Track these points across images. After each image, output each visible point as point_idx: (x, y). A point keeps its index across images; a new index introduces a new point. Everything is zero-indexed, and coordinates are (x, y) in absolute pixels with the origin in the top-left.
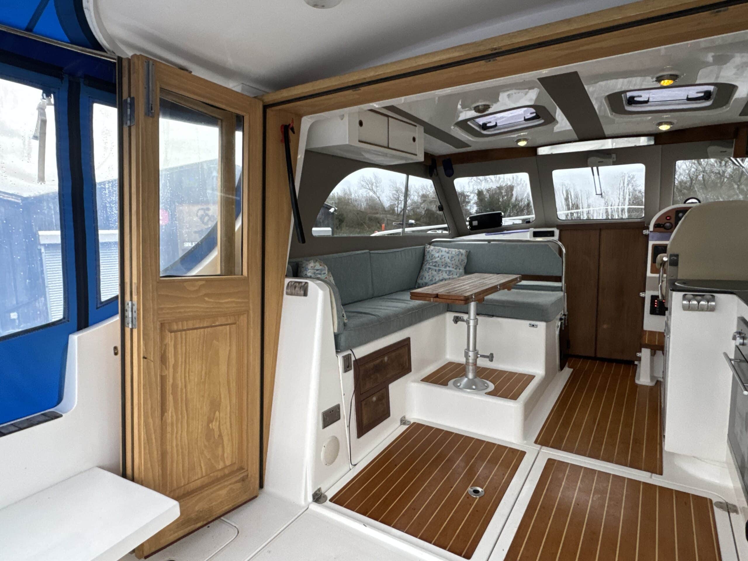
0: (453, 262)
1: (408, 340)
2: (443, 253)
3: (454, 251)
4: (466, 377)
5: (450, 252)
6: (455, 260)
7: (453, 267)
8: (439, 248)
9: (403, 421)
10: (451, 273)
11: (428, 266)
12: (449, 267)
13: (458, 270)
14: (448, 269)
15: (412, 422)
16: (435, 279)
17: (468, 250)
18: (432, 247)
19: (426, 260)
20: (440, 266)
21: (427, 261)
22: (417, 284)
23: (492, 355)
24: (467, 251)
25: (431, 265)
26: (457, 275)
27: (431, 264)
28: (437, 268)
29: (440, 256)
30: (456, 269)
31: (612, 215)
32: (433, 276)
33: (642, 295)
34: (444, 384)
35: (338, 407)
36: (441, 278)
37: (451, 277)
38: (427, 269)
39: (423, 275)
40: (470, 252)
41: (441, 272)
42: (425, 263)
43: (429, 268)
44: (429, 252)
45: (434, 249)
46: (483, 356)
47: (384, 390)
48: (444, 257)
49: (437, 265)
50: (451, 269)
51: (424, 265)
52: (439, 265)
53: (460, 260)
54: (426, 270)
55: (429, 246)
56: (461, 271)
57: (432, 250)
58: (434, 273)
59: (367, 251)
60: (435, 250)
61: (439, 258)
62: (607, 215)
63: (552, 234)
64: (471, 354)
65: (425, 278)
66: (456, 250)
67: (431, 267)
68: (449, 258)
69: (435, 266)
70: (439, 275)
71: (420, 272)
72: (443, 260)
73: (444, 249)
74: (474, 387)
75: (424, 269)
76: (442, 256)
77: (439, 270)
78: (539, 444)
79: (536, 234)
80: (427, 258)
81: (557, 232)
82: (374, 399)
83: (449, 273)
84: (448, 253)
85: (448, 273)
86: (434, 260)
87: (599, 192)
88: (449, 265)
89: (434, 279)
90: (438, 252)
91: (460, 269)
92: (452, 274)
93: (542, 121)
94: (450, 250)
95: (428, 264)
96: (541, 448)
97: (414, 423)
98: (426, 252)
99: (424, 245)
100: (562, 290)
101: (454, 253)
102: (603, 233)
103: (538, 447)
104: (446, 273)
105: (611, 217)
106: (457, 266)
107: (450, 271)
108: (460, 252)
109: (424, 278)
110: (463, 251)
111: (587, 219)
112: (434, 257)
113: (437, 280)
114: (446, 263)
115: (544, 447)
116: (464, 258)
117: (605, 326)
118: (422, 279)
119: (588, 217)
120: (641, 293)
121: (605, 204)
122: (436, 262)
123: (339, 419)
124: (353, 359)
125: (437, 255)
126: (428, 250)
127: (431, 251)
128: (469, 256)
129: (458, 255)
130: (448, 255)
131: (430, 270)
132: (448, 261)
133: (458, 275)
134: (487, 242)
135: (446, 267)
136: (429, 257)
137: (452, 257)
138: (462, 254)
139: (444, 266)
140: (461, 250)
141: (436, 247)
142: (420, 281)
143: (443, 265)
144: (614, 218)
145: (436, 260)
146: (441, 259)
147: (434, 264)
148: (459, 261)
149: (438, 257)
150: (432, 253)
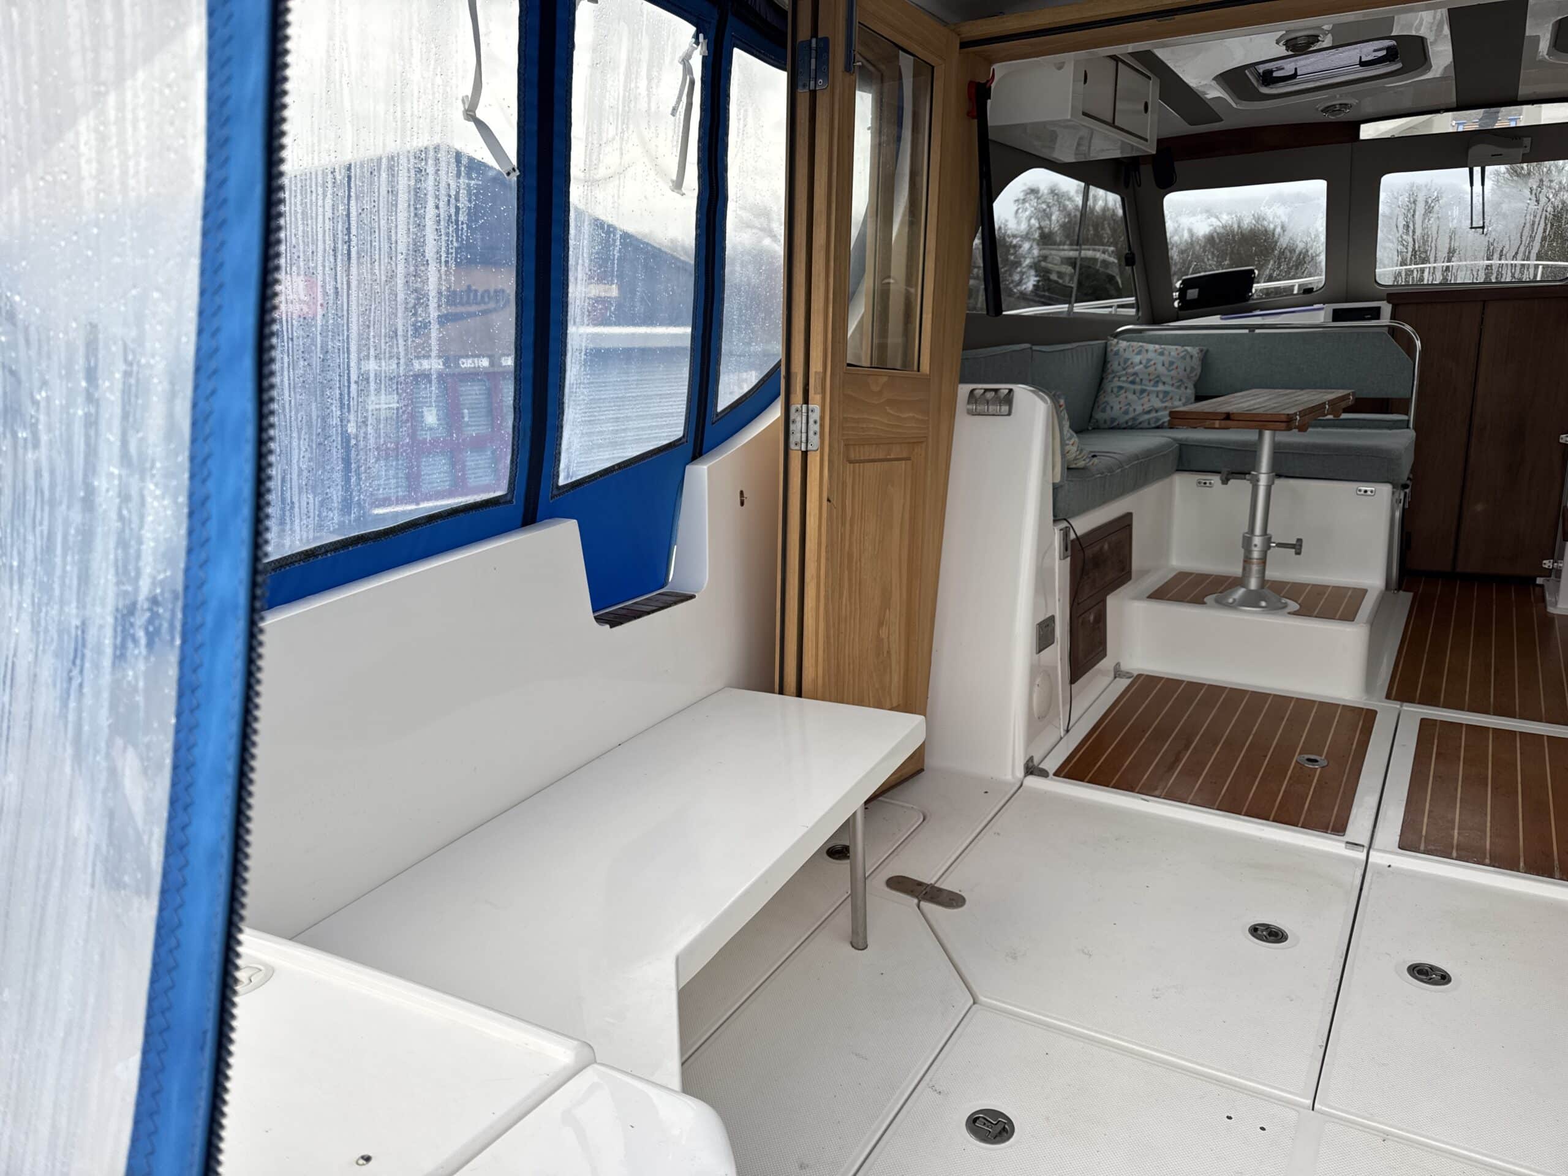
0: (1173, 373)
1: (1128, 516)
2: (1151, 355)
3: (1173, 350)
4: (1243, 587)
5: (1166, 353)
6: (1177, 368)
7: (1173, 385)
8: (1141, 344)
9: (1118, 673)
10: (1169, 398)
11: (1116, 383)
12: (1164, 383)
13: (1183, 389)
14: (1161, 387)
15: (1135, 673)
16: (1135, 410)
17: (1205, 348)
18: (1123, 344)
19: (1110, 371)
20: (1144, 382)
21: (1113, 372)
22: (1093, 421)
23: (1300, 541)
24: (1201, 351)
25: (1124, 381)
26: (1180, 400)
27: (1122, 379)
28: (1138, 387)
29: (1144, 362)
30: (1179, 387)
31: (1500, 274)
32: (1129, 404)
33: (1564, 439)
34: (1198, 600)
35: (1052, 618)
36: (1147, 407)
37: (1166, 404)
38: (1115, 390)
39: (1107, 402)
40: (1207, 351)
41: (1145, 394)
42: (1110, 376)
43: (1121, 388)
44: (1117, 353)
45: (1129, 347)
46: (1279, 545)
47: (1101, 604)
48: (1152, 363)
49: (1138, 380)
50: (1167, 388)
51: (1105, 381)
52: (1141, 380)
53: (1188, 370)
54: (1112, 391)
55: (1116, 340)
56: (1189, 391)
57: (1125, 350)
58: (1131, 396)
59: (1027, 345)
60: (1131, 349)
61: (1141, 366)
62: (1488, 275)
63: (1375, 313)
64: (1257, 540)
65: (1112, 408)
66: (1179, 348)
67: (1125, 385)
68: (1163, 365)
69: (1133, 382)
70: (1142, 401)
71: (1097, 397)
72: (1151, 369)
73: (1151, 347)
74: (1263, 604)
75: (1109, 390)
76: (1149, 360)
77: (1143, 391)
78: (1395, 699)
79: (1338, 315)
80: (1114, 365)
81: (1386, 308)
82: (1092, 618)
83: (1164, 397)
84: (1162, 354)
85: (1161, 396)
86: (1130, 371)
87: (1478, 222)
88: (1164, 379)
89: (1131, 409)
90: (1139, 353)
91: (1186, 388)
92: (1171, 399)
93: (1398, 66)
94: (1164, 349)
95: (1116, 379)
96: (1401, 706)
97: (1139, 676)
98: (1110, 355)
99: (1106, 339)
100: (1408, 427)
101: (1173, 353)
102: (1489, 307)
103: (1396, 705)
104: (1157, 396)
105: (1497, 278)
106: (1181, 380)
107: (1166, 393)
108: (1186, 350)
109: (1108, 408)
110: (1193, 351)
111: (1440, 284)
112: (1129, 362)
113: (1137, 412)
114: (1158, 376)
115: (1405, 704)
116: (1196, 363)
118: (1104, 410)
119: (1445, 278)
120: (1563, 436)
121: (1488, 249)
122: (1136, 374)
123: (1053, 643)
124: (1072, 536)
125: (1137, 359)
126: (1115, 349)
127: (1121, 350)
128: (1205, 359)
129: (1184, 358)
130: (1162, 358)
131: (1123, 391)
132: (1161, 369)
133: (1184, 400)
134: (1247, 331)
135: (1156, 384)
136: (1119, 364)
137: (1171, 363)
138: (1192, 357)
139: (1152, 383)
140: (1189, 348)
141: (1135, 344)
142: (1099, 416)
143: (1150, 380)
144: (1503, 280)
145: (1137, 368)
146: (1146, 367)
147: (1131, 379)
148: (1185, 370)
149: (1141, 363)
150: (1127, 355)
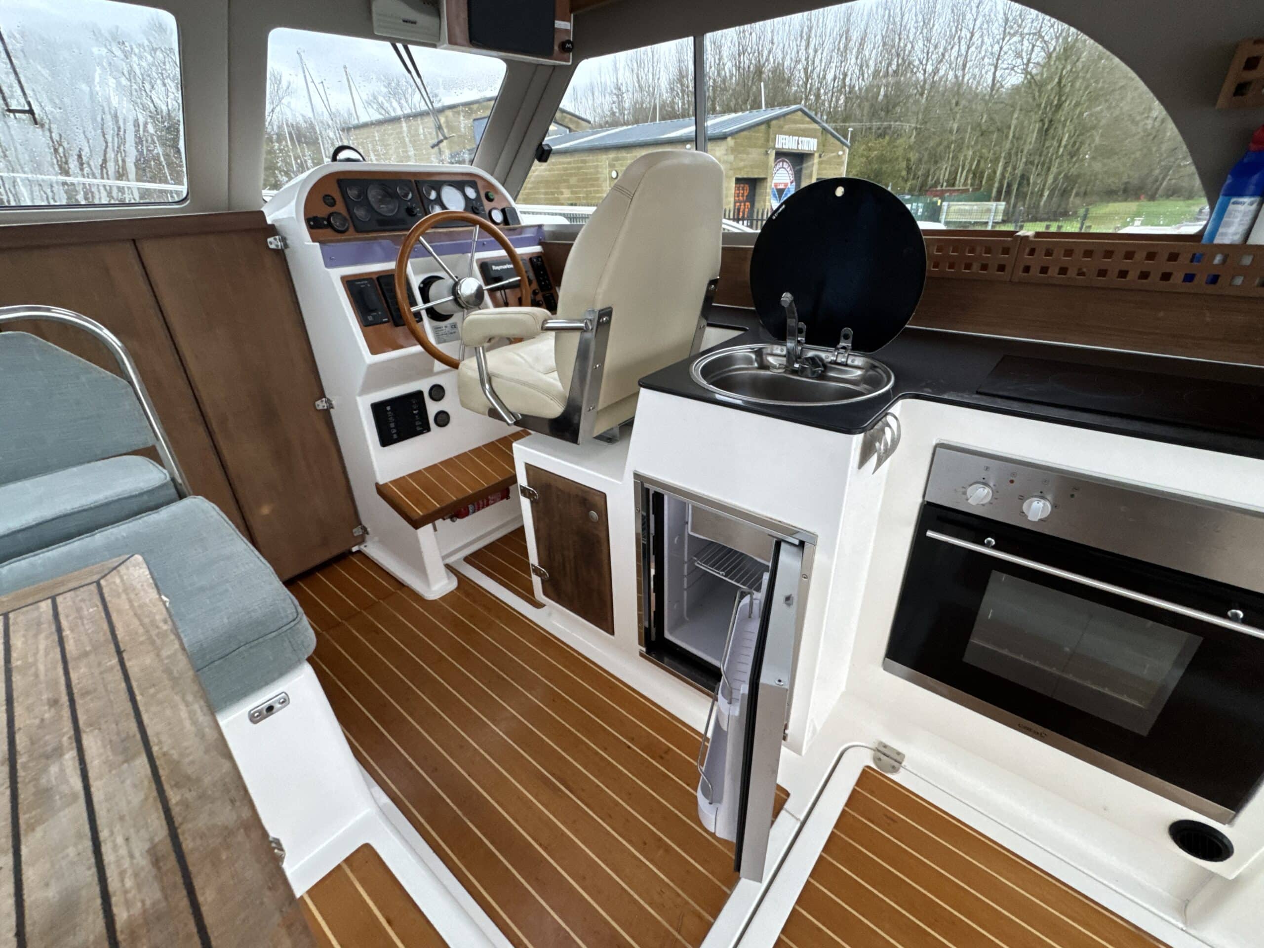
33: (321, 405)
102: (151, 251)
117: (265, 510)
120: (318, 402)
